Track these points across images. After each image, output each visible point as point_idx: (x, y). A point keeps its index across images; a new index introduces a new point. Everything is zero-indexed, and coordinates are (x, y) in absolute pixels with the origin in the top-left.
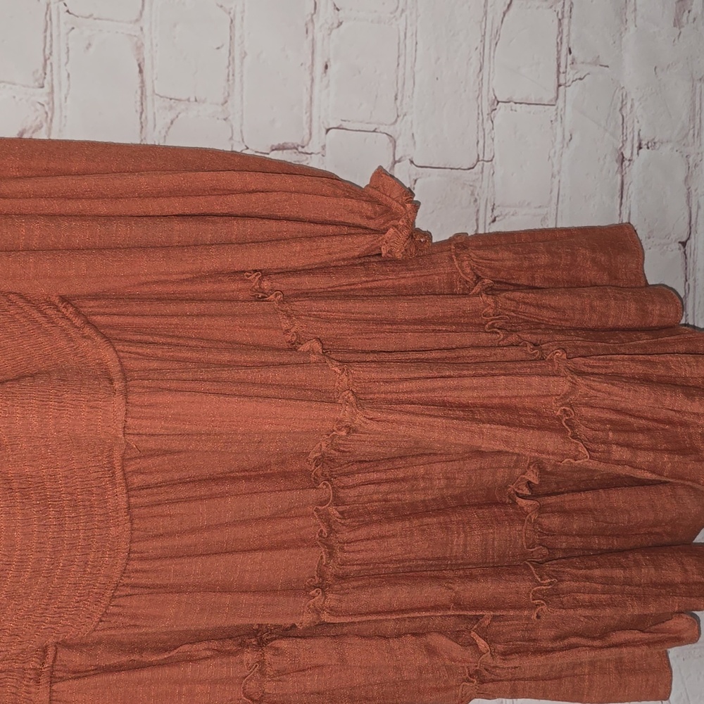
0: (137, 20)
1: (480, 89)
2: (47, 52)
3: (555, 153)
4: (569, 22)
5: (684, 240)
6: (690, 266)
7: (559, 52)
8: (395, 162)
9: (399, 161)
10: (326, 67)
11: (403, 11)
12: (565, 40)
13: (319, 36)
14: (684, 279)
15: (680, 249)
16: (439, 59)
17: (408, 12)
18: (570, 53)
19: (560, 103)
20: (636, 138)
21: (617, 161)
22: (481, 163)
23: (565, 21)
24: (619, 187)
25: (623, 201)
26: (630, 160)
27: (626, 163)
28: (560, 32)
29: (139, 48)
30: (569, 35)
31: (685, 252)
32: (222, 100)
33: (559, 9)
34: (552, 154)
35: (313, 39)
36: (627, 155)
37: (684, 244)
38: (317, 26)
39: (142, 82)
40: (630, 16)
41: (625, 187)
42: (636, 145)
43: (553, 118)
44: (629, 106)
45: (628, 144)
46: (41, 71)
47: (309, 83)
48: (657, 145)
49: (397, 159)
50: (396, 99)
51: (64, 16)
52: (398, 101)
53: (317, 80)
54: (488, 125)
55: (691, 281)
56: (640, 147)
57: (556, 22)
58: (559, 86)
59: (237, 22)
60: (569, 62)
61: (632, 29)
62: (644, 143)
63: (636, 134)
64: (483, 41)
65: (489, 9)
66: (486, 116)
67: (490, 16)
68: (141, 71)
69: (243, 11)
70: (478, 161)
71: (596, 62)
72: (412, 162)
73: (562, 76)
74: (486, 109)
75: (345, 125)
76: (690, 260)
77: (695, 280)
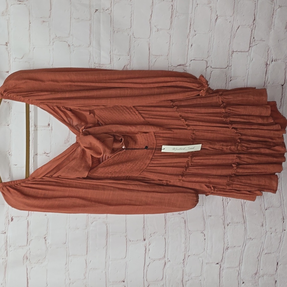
0: (149, 38)
1: (229, 49)
2: (130, 47)
3: (248, 64)
4: (254, 30)
5: (283, 84)
6: (284, 91)
7: (251, 38)
8: (207, 67)
9: (208, 67)
10: (192, 45)
11: (211, 31)
12: (253, 35)
13: (190, 38)
14: (282, 94)
15: (281, 87)
16: (219, 42)
17: (212, 31)
18: (254, 38)
19: (250, 51)
20: (271, 59)
21: (265, 65)
22: (228, 67)
23: (253, 30)
24: (265, 71)
25: (267, 75)
27: (268, 65)
28: (252, 33)
29: (149, 44)
30: (254, 34)
31: (283, 87)
32: (167, 55)
33: (252, 27)
34: (247, 64)
35: (189, 39)
36: (268, 63)
37: (283, 85)
38: (190, 36)
39: (150, 52)
40: (272, 27)
41: (267, 71)
42: (271, 60)
43: (248, 55)
44: (270, 50)
45: (269, 61)
46: (129, 52)
47: (187, 50)
48: (277, 60)
49: (208, 66)
50: (208, 52)
51: (134, 39)
52: (209, 53)
53: (189, 49)
54: (231, 57)
55: (283, 95)
56: (272, 61)
57: (251, 31)
58: (250, 47)
59: (172, 36)
60: (253, 41)
61: (273, 31)
62: (273, 60)
63: (271, 58)
64: (231, 37)
65: (233, 29)
66: (230, 55)
67: (233, 30)
68: (149, 50)
69: (173, 34)
70: (228, 66)
71: (261, 40)
72: (211, 67)
73: (251, 44)
74: (230, 53)
75: (195, 59)
76: (284, 90)
77: (285, 95)
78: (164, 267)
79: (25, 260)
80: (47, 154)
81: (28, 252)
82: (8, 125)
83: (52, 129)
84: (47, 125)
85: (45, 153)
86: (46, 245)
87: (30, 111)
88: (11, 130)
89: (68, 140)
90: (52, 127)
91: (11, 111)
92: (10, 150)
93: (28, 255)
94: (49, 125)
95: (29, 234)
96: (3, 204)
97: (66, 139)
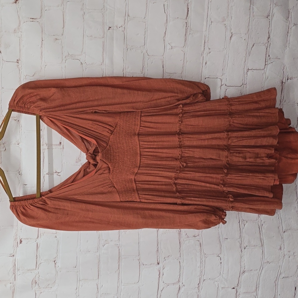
0: (163, 56)
1: (245, 66)
2: (143, 65)
4: (269, 48)
7: (266, 56)
8: (221, 85)
9: (223, 85)
10: (206, 63)
11: (226, 48)
12: (268, 53)
13: (204, 56)
15: (297, 105)
16: (234, 60)
17: (227, 49)
18: (269, 56)
19: (265, 69)
20: (287, 77)
21: (281, 83)
22: (243, 85)
23: (268, 48)
24: (281, 90)
25: (282, 93)
26: (285, 83)
27: (284, 83)
28: (267, 51)
29: (163, 62)
30: (269, 52)
32: (181, 73)
33: (267, 45)
34: (262, 82)
35: (203, 57)
36: (284, 81)
38: (204, 53)
39: (163, 70)
40: (288, 45)
41: (283, 90)
42: (287, 79)
43: (263, 73)
44: (285, 69)
45: (285, 79)
46: (142, 70)
47: (202, 67)
48: (293, 79)
50: (223, 70)
51: (147, 56)
52: (223, 71)
53: (203, 67)
54: (246, 75)
56: (288, 79)
57: (266, 49)
58: (266, 65)
59: (186, 54)
60: (269, 59)
61: (288, 48)
62: (289, 78)
63: (287, 76)
64: (246, 55)
65: (248, 47)
66: (245, 73)
67: (248, 49)
68: (163, 67)
69: (187, 51)
70: (243, 84)
71: (277, 58)
72: (226, 85)
73: (266, 62)
74: (246, 71)
75: (210, 77)
78: (178, 292)
79: (34, 284)
80: (58, 173)
81: (37, 276)
82: (18, 144)
83: (63, 148)
84: (59, 143)
85: (56, 172)
86: (56, 268)
87: (41, 130)
88: (21, 149)
89: (80, 159)
90: (63, 146)
91: (21, 129)
92: (20, 169)
93: (37, 279)
94: (60, 143)
95: (39, 257)
96: (12, 226)
97: (78, 158)
